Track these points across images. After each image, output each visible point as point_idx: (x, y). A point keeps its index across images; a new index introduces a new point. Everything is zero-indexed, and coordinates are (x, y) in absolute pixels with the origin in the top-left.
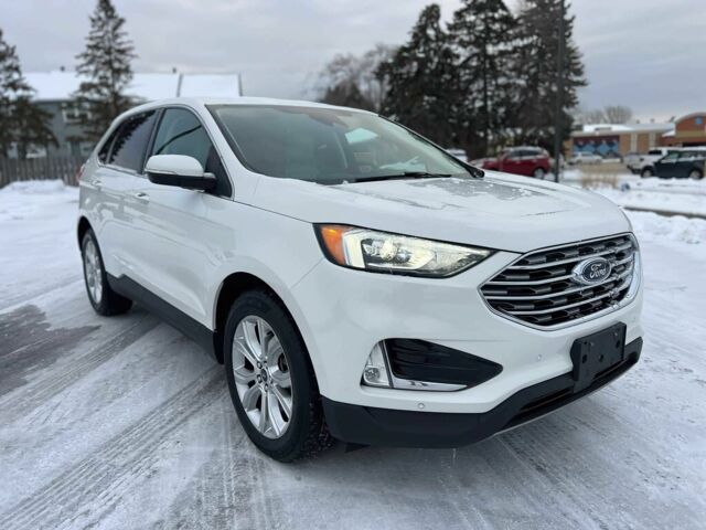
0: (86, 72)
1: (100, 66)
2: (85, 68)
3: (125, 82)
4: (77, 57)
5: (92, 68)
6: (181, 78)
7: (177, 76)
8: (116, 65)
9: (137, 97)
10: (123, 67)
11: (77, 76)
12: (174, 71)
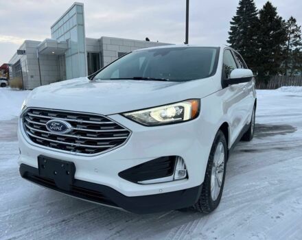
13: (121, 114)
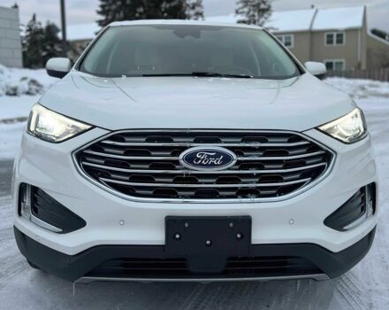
0: (241, 13)
1: (252, 8)
2: (241, 10)
3: (266, 18)
4: (237, 3)
5: (246, 10)
6: (317, 11)
7: (314, 10)
8: (262, 6)
9: (272, 28)
10: (266, 7)
11: (235, 16)
12: (313, 7)
13: (316, 128)
